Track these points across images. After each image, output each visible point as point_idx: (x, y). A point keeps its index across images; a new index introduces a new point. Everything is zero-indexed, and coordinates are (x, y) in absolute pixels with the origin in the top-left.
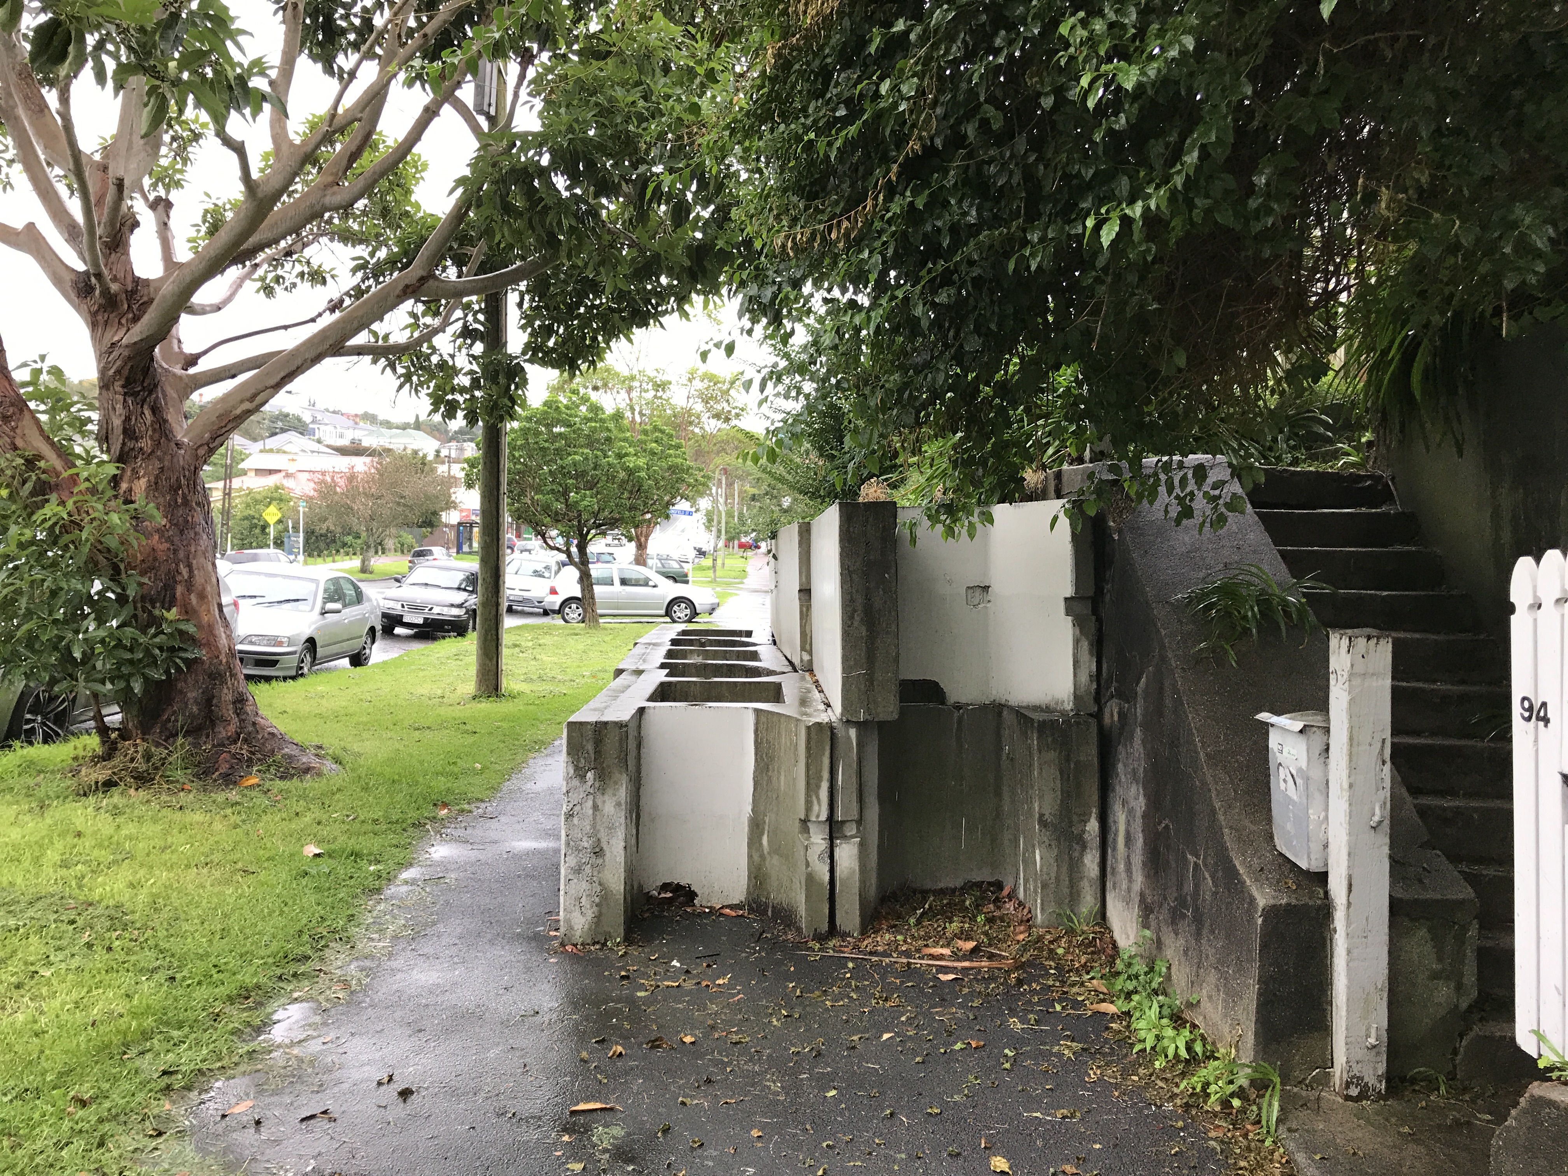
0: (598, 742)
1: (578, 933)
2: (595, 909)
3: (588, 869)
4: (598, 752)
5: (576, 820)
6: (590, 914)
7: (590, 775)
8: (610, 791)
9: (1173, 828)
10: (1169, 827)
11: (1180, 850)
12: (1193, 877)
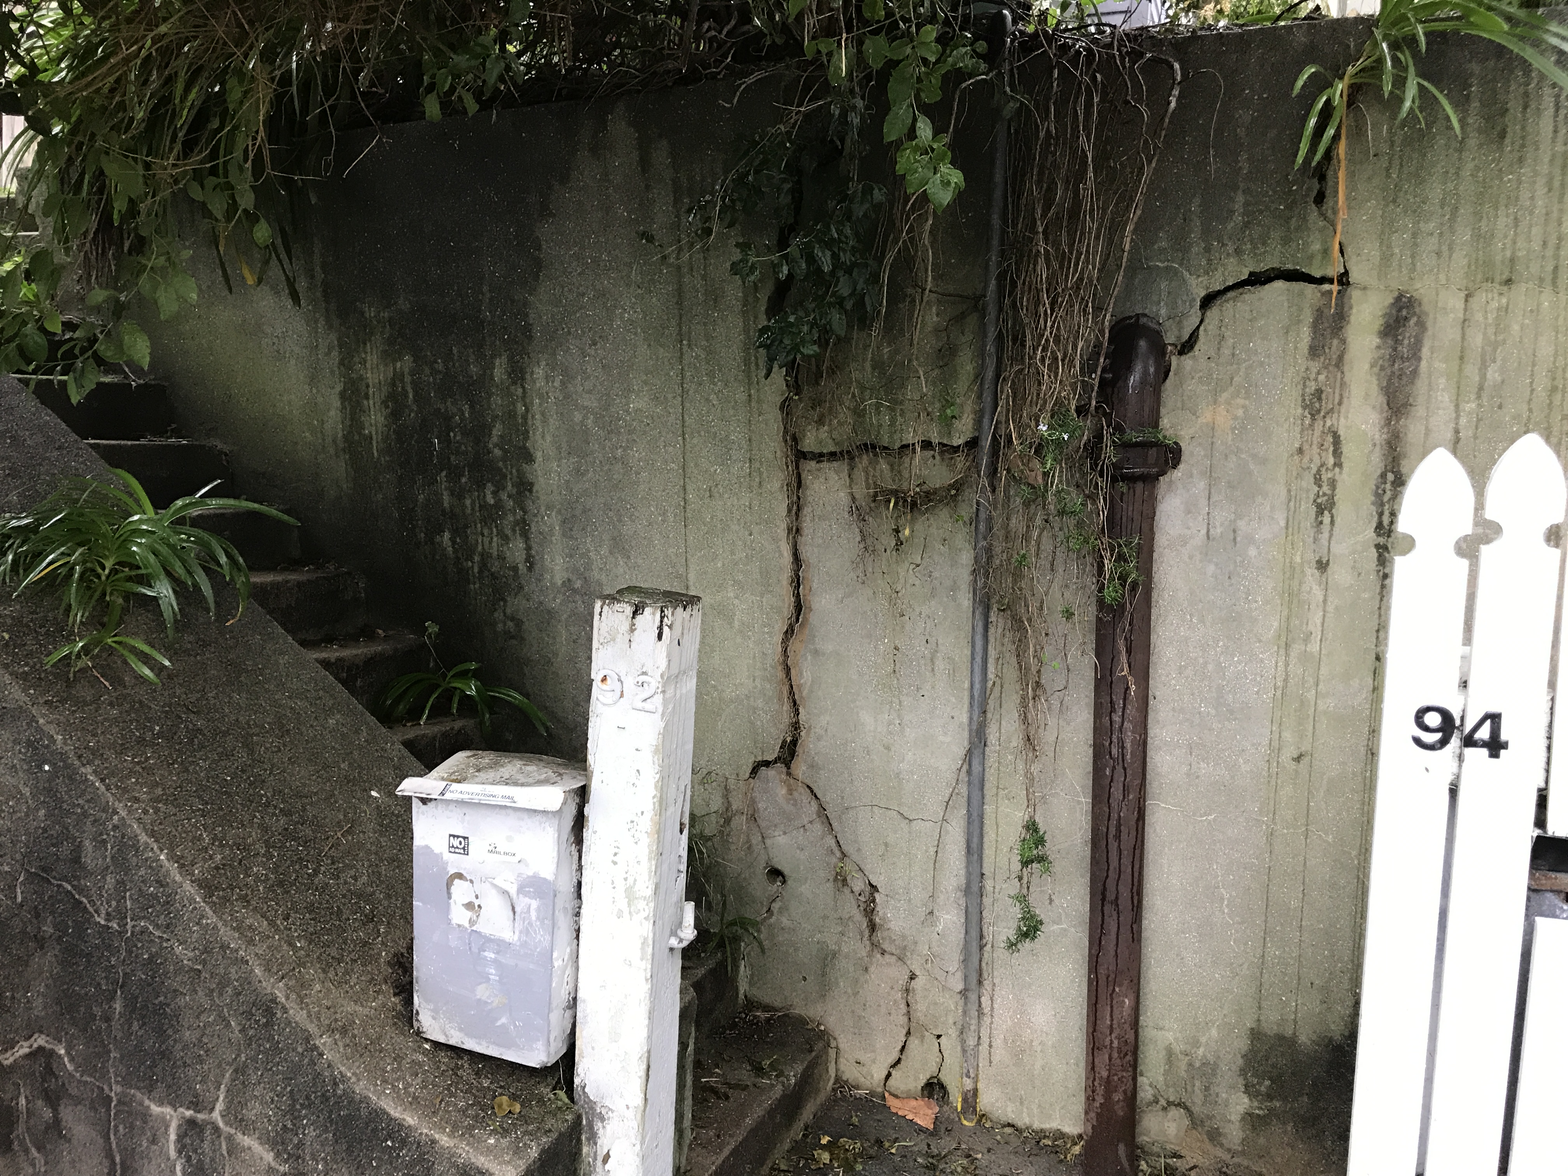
9: (68, 1053)
10: (52, 1053)
11: (110, 1099)
12: (180, 1152)
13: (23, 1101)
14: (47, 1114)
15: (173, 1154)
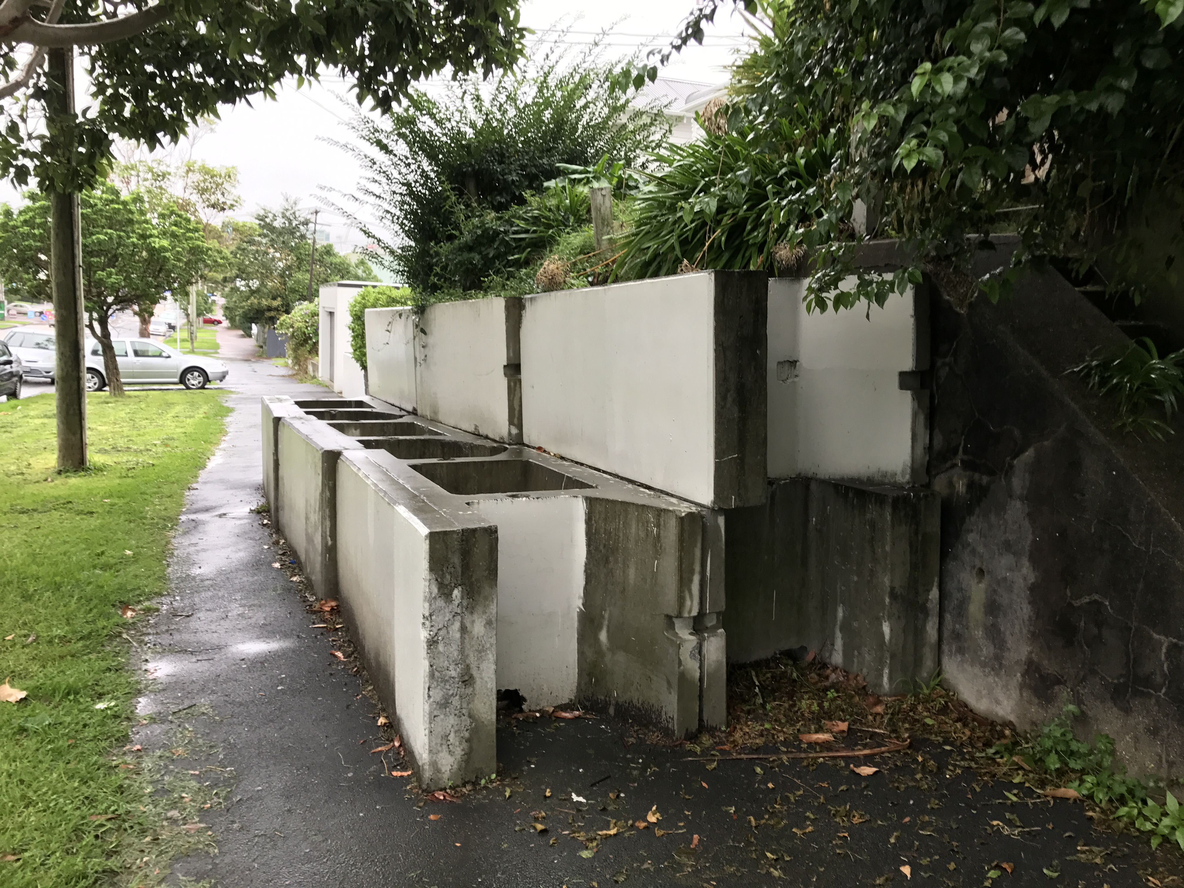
0: (466, 554)
1: (446, 776)
2: (465, 745)
3: (456, 701)
4: (466, 566)
5: (441, 647)
6: (459, 752)
7: (456, 593)
8: (480, 609)
9: (1110, 604)
10: (1101, 604)
11: (1131, 629)
12: (1167, 658)
13: (1082, 624)
14: (1095, 631)
15: (1163, 658)
